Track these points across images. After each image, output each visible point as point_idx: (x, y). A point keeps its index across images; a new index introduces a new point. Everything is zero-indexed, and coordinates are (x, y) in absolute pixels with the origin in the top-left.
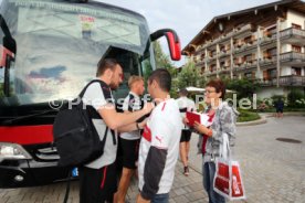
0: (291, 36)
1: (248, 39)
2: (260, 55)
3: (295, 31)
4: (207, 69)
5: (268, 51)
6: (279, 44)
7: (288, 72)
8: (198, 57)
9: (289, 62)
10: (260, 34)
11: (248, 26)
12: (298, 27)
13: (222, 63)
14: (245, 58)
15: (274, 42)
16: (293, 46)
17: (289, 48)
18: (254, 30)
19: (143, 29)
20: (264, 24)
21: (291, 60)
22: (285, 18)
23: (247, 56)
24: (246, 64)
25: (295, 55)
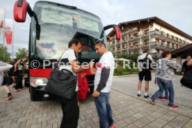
0: (155, 34)
1: (136, 35)
2: (141, 43)
3: (157, 32)
4: (116, 49)
5: (145, 41)
6: (150, 38)
7: (154, 51)
8: (111, 43)
9: (154, 46)
10: (141, 33)
11: (136, 29)
12: (158, 30)
13: (123, 46)
14: (134, 44)
15: (148, 36)
16: (156, 39)
17: (154, 40)
18: (139, 31)
19: (100, 24)
20: (143, 28)
21: (156, 45)
22: (152, 25)
23: (135, 43)
24: (135, 47)
25: (157, 43)
